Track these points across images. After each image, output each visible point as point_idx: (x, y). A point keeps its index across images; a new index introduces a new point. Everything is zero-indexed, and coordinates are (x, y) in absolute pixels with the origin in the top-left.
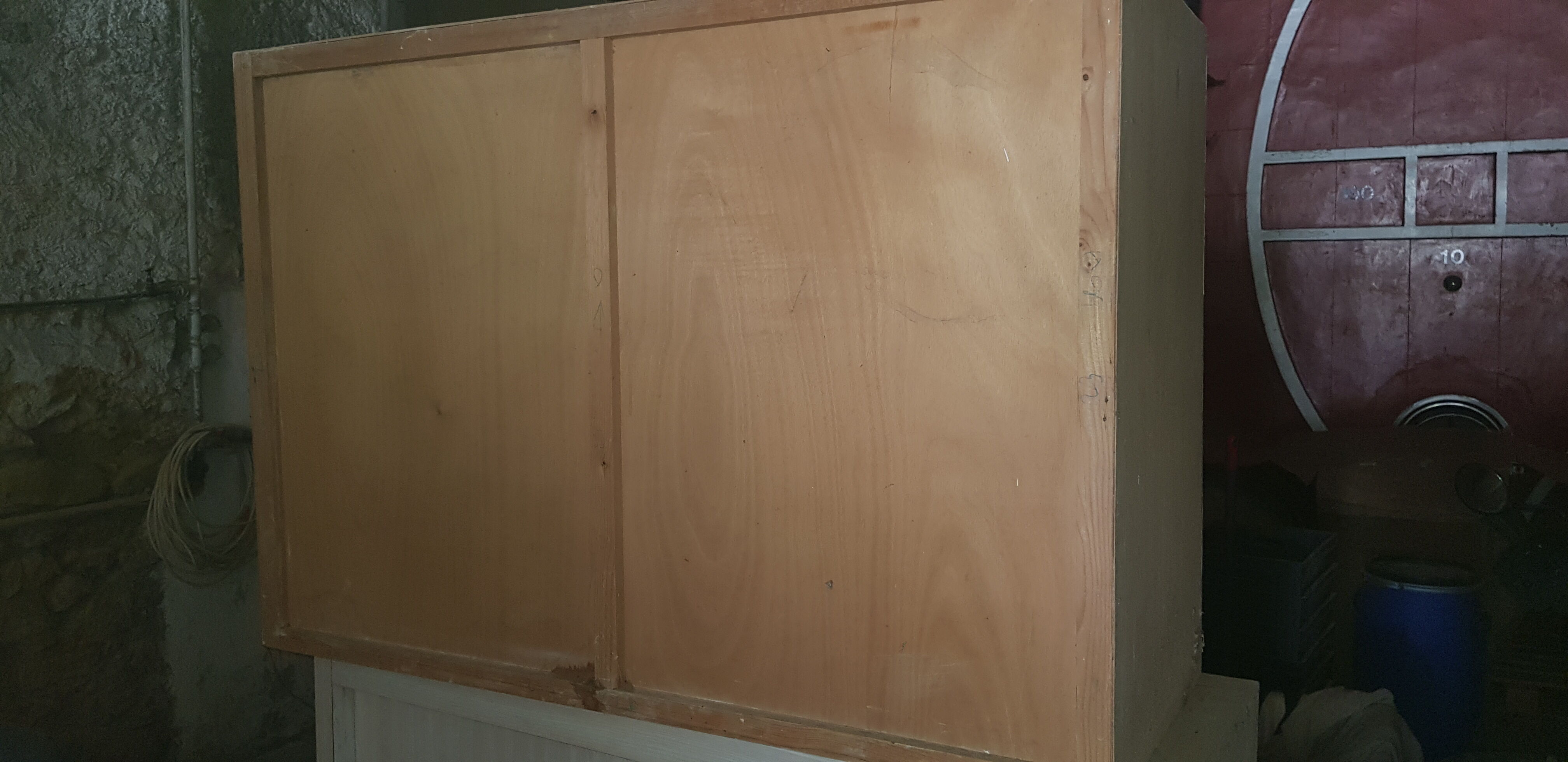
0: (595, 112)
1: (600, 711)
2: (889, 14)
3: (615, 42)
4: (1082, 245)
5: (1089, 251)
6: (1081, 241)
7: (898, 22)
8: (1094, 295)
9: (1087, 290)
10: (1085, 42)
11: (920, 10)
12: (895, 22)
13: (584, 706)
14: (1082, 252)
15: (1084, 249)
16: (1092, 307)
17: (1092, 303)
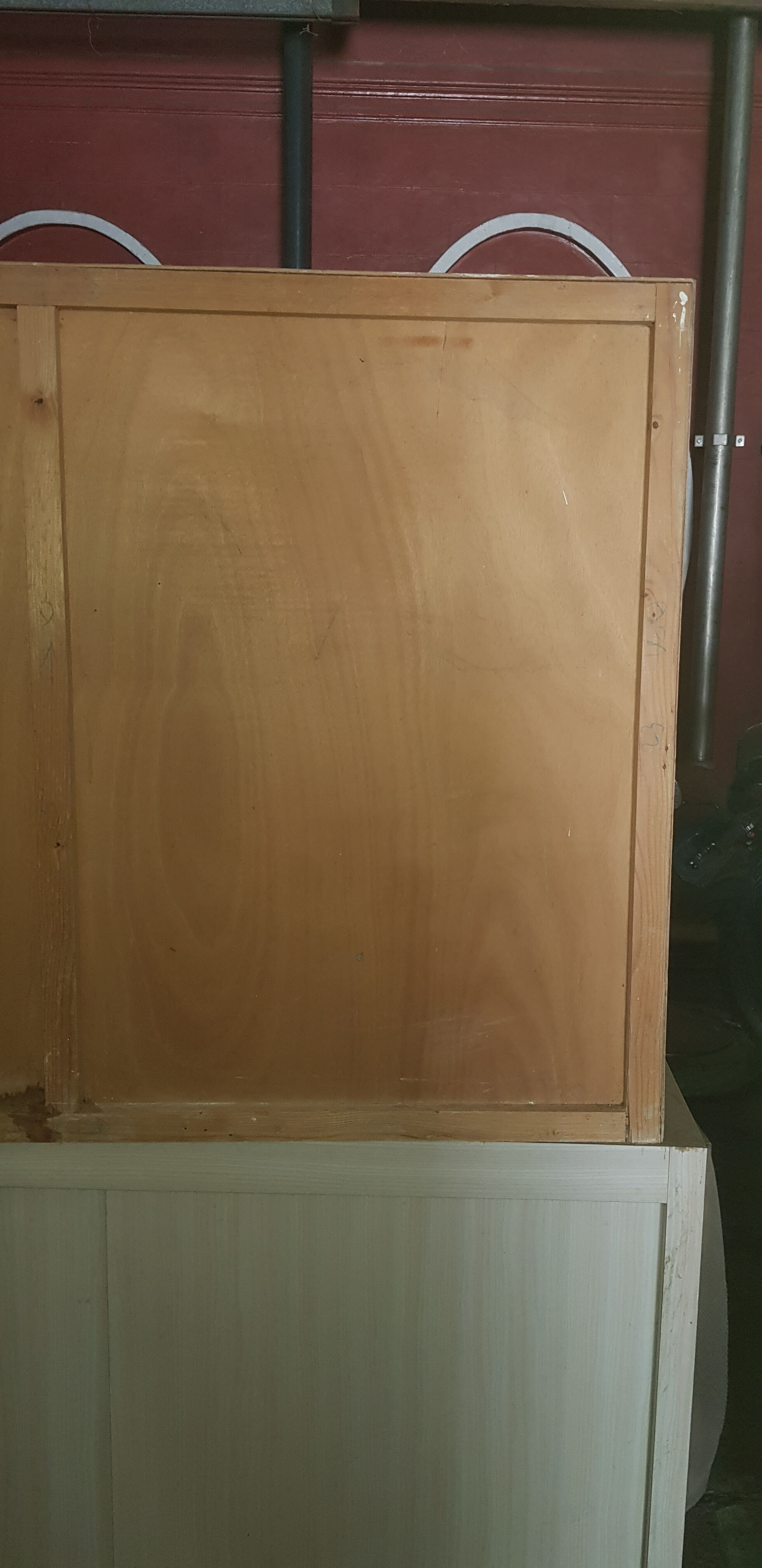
0: (40, 401)
1: (54, 1141)
2: (437, 329)
3: (63, 313)
4: (647, 595)
5: (654, 601)
6: (646, 591)
7: (447, 339)
8: (658, 645)
9: (650, 640)
10: (654, 387)
11: (473, 330)
12: (444, 339)
13: (28, 1139)
14: (647, 602)
15: (649, 599)
16: (656, 657)
17: (656, 653)
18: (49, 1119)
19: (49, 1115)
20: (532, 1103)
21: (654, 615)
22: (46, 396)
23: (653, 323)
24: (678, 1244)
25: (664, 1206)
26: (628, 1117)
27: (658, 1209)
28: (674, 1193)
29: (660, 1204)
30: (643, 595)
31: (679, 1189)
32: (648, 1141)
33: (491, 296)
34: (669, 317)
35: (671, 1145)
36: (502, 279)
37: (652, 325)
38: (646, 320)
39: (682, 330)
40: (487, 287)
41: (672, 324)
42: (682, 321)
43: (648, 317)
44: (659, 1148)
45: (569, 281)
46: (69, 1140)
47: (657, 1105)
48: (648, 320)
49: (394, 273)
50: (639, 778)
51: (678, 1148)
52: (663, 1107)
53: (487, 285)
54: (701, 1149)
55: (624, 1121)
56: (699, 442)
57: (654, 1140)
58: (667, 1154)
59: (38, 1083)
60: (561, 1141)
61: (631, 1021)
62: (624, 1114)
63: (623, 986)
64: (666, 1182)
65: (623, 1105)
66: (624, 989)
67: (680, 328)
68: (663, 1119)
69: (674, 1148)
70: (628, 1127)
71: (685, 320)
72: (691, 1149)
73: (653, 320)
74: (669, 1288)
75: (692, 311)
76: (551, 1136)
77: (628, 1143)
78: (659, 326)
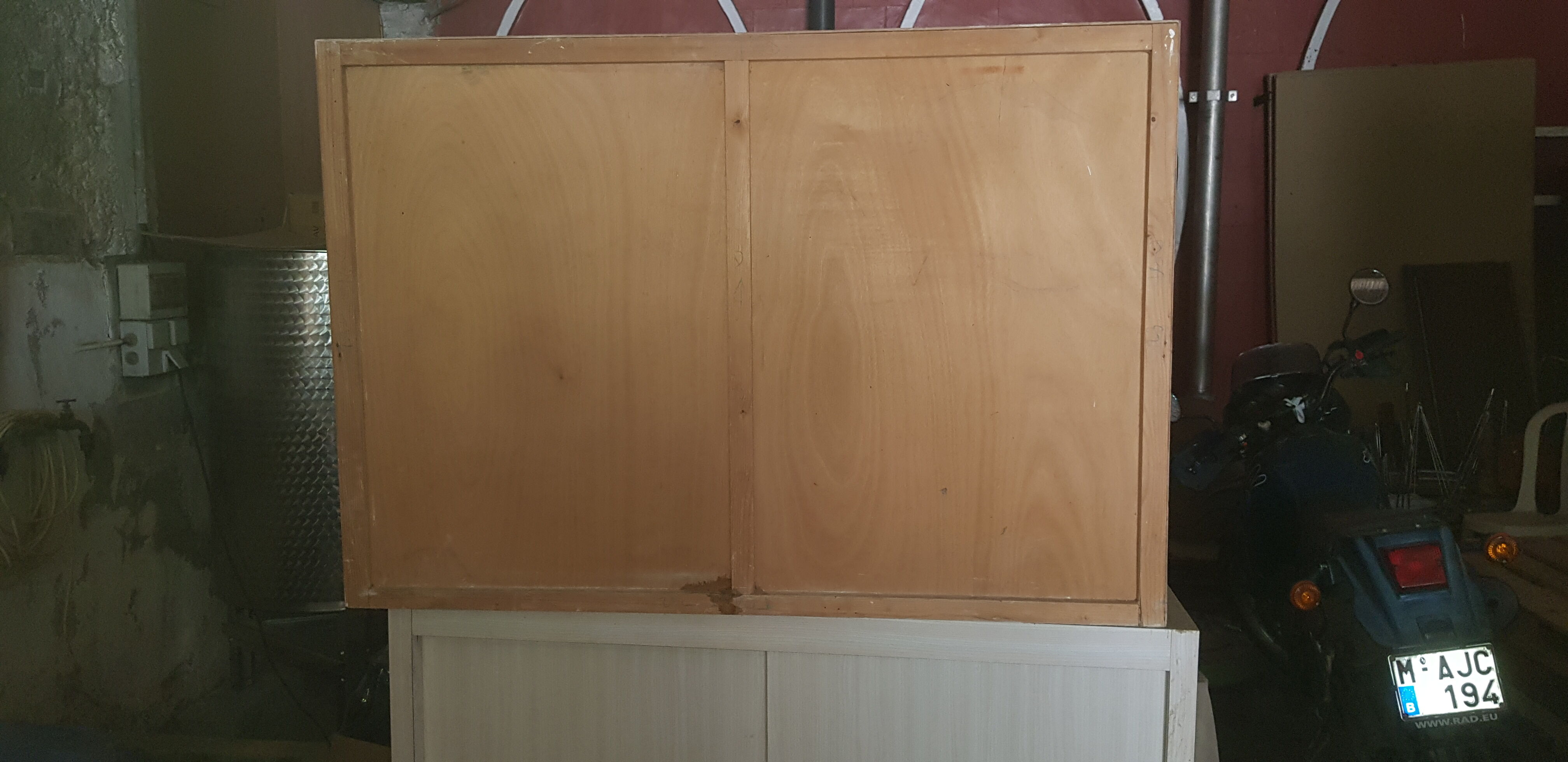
0: (738, 121)
1: (737, 614)
2: (999, 61)
3: (752, 63)
4: (1149, 236)
5: (1154, 240)
6: (1148, 233)
7: (1006, 68)
8: (1158, 270)
9: (1152, 267)
10: (1152, 95)
11: (1024, 61)
12: (1004, 68)
13: (720, 612)
14: (1149, 241)
15: (1151, 239)
16: (1156, 279)
17: (1156, 276)
18: (734, 599)
19: (733, 595)
20: (1069, 598)
21: (1155, 249)
22: (742, 119)
23: (1151, 51)
24: (1179, 701)
25: (1168, 673)
26: (1140, 608)
27: (1164, 674)
28: (1175, 663)
29: (1165, 672)
30: (1146, 236)
31: (1179, 661)
32: (1155, 626)
33: (1037, 38)
34: (1162, 47)
35: (1172, 628)
36: (1044, 27)
37: (1150, 52)
38: (1146, 49)
39: (1171, 55)
40: (1035, 33)
41: (1164, 52)
42: (1171, 49)
43: (1147, 47)
44: (1163, 630)
45: (1091, 26)
46: (747, 614)
47: (1162, 599)
48: (1148, 49)
49: (971, 27)
50: (1145, 364)
51: (1178, 630)
52: (1166, 601)
53: (1035, 31)
54: (1194, 632)
55: (1137, 611)
56: (1193, 98)
57: (1159, 625)
58: (1170, 635)
59: (725, 575)
60: (1091, 624)
61: (1141, 539)
62: (1137, 606)
63: (1135, 514)
64: (1169, 655)
65: (1137, 600)
66: (1136, 517)
67: (1170, 54)
68: (1166, 610)
69: (1174, 630)
70: (1140, 616)
71: (1174, 49)
72: (1187, 632)
73: (1150, 49)
74: (1172, 734)
75: (1178, 42)
76: (1084, 621)
77: (1140, 626)
78: (1155, 52)
